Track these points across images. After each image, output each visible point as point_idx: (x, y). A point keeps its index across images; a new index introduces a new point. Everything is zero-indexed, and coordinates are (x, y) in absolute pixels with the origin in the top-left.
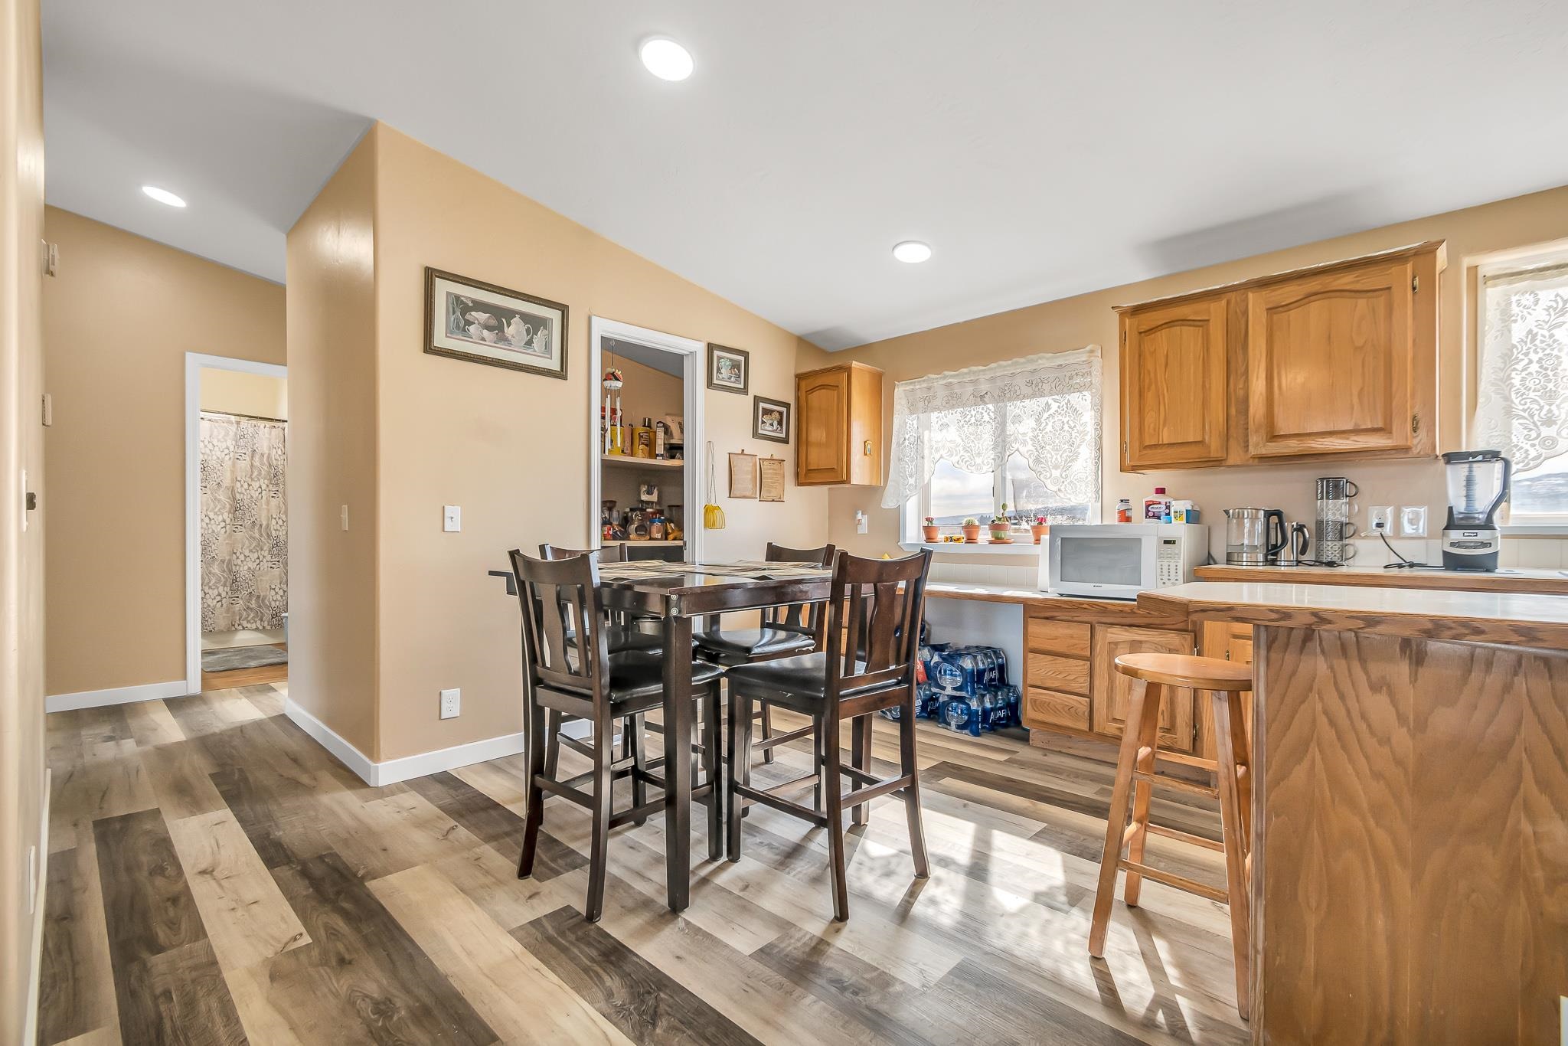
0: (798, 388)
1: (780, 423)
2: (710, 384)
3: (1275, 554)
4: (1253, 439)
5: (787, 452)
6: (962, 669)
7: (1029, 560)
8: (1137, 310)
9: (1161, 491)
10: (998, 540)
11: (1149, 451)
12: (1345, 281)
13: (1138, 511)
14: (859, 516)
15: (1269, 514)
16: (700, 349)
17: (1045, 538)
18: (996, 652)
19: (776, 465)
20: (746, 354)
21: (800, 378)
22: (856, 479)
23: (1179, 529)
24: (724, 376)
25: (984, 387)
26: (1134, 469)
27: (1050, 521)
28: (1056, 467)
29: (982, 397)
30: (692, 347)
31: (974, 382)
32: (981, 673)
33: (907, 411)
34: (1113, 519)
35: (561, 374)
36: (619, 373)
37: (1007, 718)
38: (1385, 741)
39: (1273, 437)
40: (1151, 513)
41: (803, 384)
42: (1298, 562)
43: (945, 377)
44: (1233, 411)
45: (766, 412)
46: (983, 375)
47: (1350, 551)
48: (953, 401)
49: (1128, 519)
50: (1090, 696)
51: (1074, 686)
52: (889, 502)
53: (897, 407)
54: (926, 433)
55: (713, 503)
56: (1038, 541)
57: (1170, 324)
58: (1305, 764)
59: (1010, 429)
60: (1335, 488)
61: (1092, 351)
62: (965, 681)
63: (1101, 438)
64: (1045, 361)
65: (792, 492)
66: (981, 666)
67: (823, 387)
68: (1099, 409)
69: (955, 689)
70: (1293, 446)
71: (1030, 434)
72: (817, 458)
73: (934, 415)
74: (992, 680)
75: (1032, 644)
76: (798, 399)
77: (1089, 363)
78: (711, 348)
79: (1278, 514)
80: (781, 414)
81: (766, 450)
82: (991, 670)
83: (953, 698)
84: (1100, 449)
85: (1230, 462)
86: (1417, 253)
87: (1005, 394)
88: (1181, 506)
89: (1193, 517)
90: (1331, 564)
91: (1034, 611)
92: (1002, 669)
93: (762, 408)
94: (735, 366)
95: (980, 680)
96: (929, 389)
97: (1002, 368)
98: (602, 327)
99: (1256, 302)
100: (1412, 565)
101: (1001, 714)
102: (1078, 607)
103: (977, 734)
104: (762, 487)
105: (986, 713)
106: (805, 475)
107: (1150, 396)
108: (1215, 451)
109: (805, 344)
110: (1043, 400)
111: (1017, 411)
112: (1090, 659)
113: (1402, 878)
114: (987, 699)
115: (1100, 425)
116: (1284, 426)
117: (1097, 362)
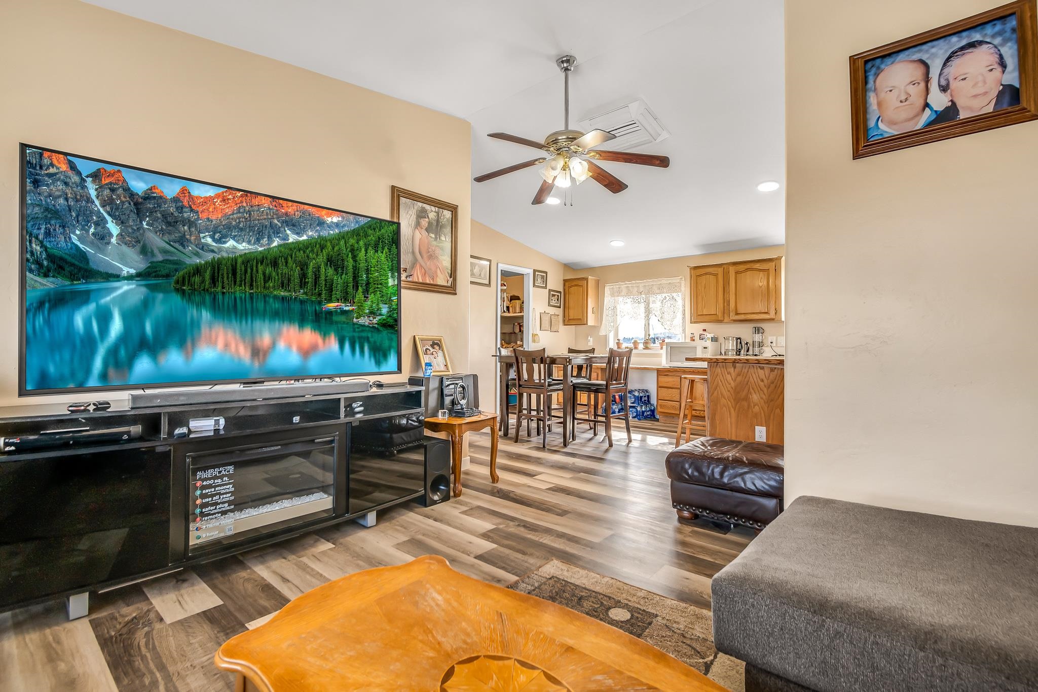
0: (564, 285)
1: (558, 300)
2: (534, 285)
3: (740, 352)
4: (731, 314)
5: (560, 312)
6: (634, 395)
7: (659, 355)
8: (696, 268)
9: (705, 330)
10: (646, 348)
11: (699, 317)
12: (757, 266)
13: (697, 338)
14: (589, 338)
15: (737, 339)
16: (531, 272)
17: (664, 347)
18: (647, 391)
19: (556, 317)
20: (546, 273)
21: (565, 281)
22: (589, 324)
23: (709, 343)
24: (539, 282)
25: (641, 290)
26: (695, 322)
27: (667, 340)
28: (668, 321)
29: (641, 293)
30: (528, 271)
31: (638, 287)
32: (641, 397)
33: (610, 296)
34: (688, 340)
35: (489, 285)
36: (505, 283)
37: (651, 415)
38: (730, 384)
39: (737, 314)
40: (701, 338)
41: (567, 284)
42: (747, 355)
43: (626, 284)
44: (725, 304)
45: (553, 295)
46: (642, 284)
47: (762, 351)
48: (629, 293)
49: (694, 340)
50: (680, 402)
51: (675, 399)
52: (602, 333)
53: (606, 295)
54: (618, 305)
55: (535, 333)
56: (662, 348)
57: (706, 274)
58: (716, 391)
59: (651, 305)
60: (758, 330)
61: (681, 279)
62: (635, 400)
63: (684, 310)
64: (664, 281)
65: (562, 328)
66: (641, 395)
67: (576, 285)
68: (684, 300)
69: (632, 403)
70: (742, 317)
71: (659, 308)
72: (572, 314)
73: (620, 299)
74: (645, 400)
75: (660, 385)
76: (564, 290)
77: (680, 283)
78: (535, 271)
79: (740, 339)
80: (558, 296)
81: (552, 311)
82: (645, 397)
83: (631, 407)
84: (684, 314)
85: (725, 321)
86: (776, 259)
87: (650, 292)
88: (710, 336)
89: (715, 339)
90: (756, 355)
91: (661, 372)
92: (648, 397)
93: (552, 294)
94: (543, 277)
95: (641, 400)
96: (619, 288)
97: (649, 282)
98: (502, 267)
99: (732, 270)
100: (780, 355)
101: (649, 413)
102: (676, 371)
103: (640, 419)
104: (551, 328)
105: (643, 412)
106: (567, 321)
107: (700, 298)
108: (720, 318)
109: (568, 267)
110: (664, 295)
111: (654, 299)
112: (680, 389)
113: (732, 410)
114: (643, 407)
115: (684, 306)
116: (741, 310)
117: (683, 283)
